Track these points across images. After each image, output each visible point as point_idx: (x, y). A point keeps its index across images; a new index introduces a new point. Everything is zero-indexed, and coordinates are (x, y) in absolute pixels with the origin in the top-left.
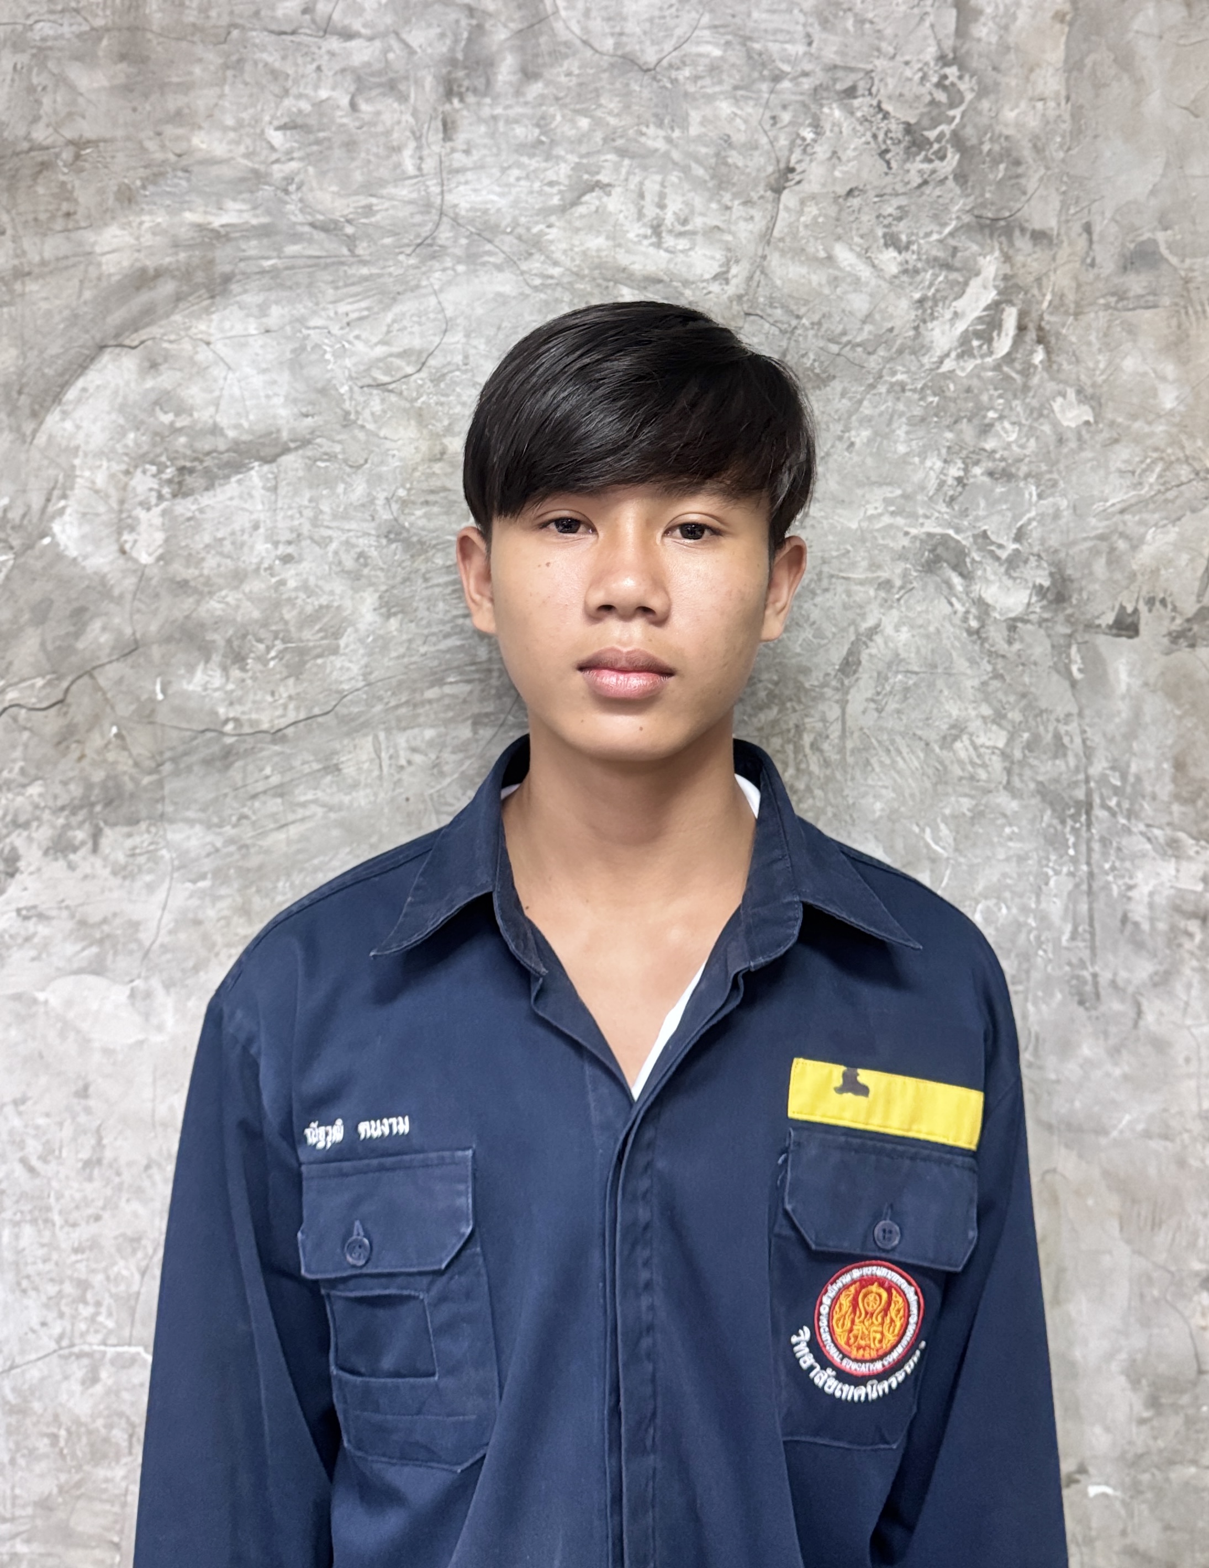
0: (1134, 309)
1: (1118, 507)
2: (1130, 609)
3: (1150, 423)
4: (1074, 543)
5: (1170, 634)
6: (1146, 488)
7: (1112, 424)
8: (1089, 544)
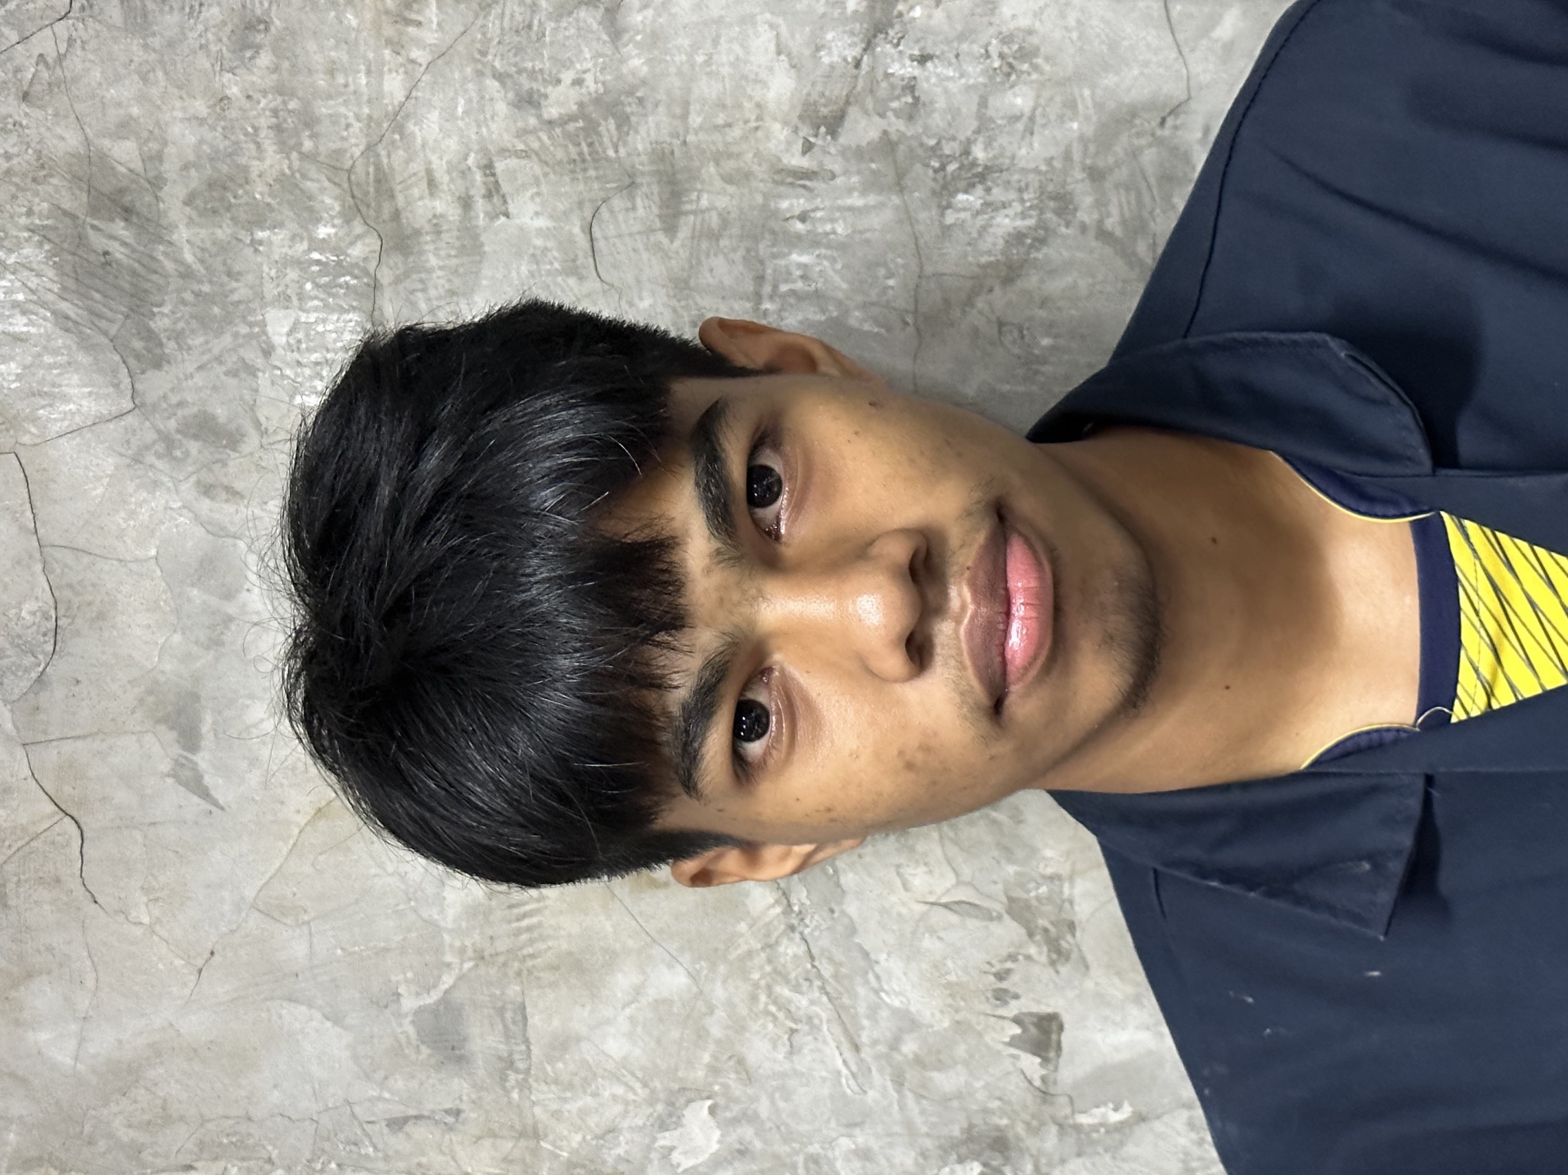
0: (527, 1042)
1: (849, 1055)
2: (1017, 1030)
3: (711, 1010)
4: (909, 1125)
5: (1053, 963)
6: (816, 1009)
7: (714, 1070)
8: (910, 1099)
